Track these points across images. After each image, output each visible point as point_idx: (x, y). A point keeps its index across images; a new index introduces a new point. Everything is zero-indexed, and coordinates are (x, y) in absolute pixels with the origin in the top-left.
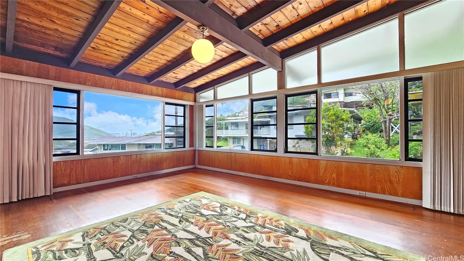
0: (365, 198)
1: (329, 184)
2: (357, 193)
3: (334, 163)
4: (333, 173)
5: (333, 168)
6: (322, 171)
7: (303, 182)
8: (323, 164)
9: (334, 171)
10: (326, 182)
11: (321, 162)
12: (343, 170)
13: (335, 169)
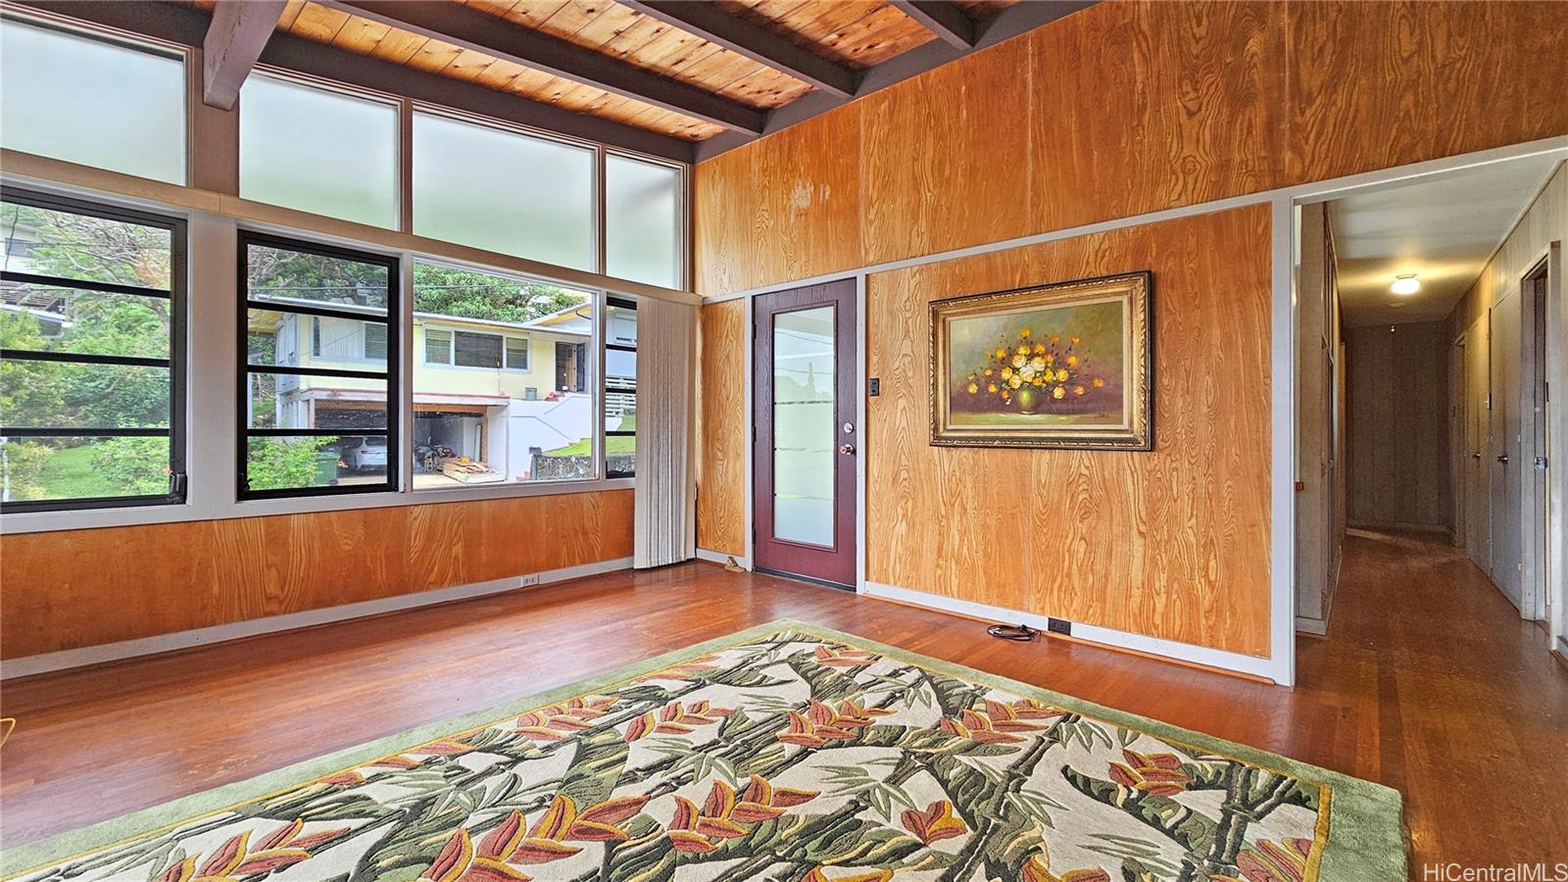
0: (538, 589)
1: (440, 583)
2: (520, 582)
3: (457, 510)
4: (455, 540)
5: (456, 526)
6: (416, 544)
7: (342, 603)
8: (420, 517)
9: (458, 537)
10: (433, 577)
11: (414, 515)
12: (484, 525)
13: (461, 528)
